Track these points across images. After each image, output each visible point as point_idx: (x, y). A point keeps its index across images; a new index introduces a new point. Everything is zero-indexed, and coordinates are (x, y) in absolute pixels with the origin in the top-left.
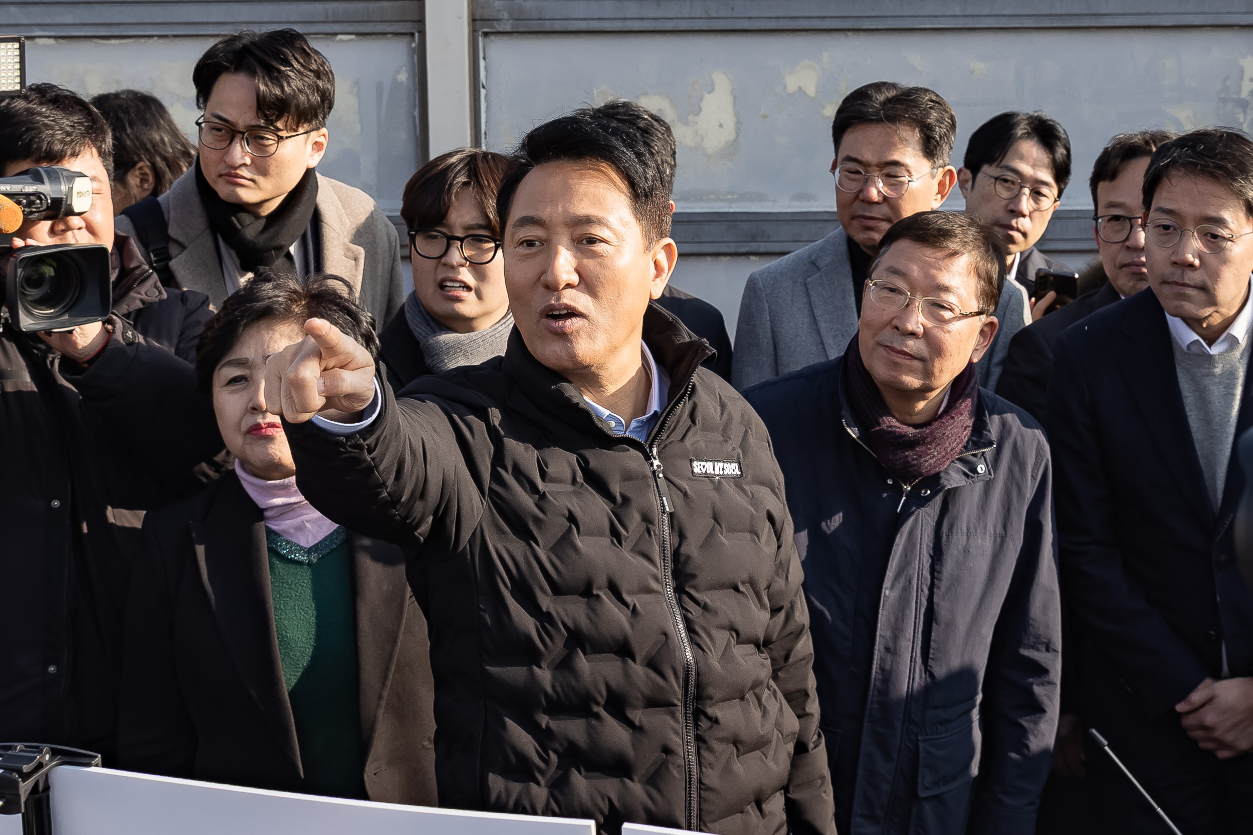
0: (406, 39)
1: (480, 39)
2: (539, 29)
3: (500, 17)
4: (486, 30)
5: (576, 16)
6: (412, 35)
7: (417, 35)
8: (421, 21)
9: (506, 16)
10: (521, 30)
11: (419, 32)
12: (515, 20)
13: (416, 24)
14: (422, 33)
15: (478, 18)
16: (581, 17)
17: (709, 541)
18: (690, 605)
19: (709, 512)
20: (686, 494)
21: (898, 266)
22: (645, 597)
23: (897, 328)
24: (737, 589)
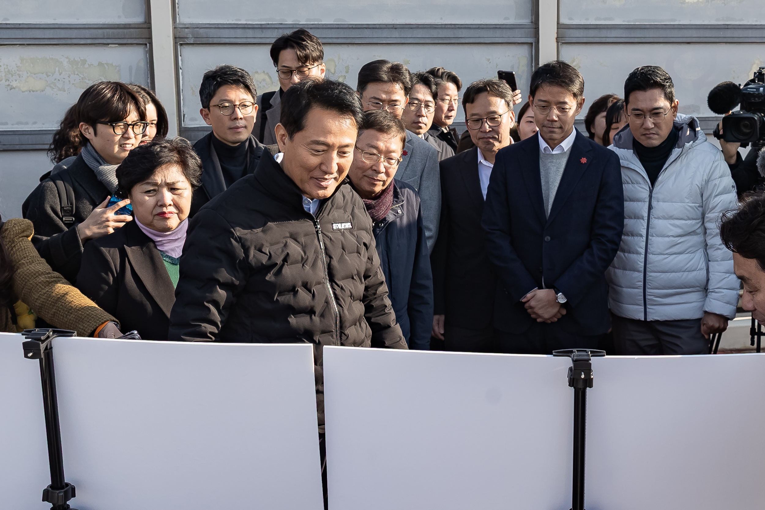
0: (143, 46)
1: (179, 46)
2: (206, 42)
3: (188, 37)
4: (181, 42)
5: (224, 36)
6: (146, 44)
7: (148, 44)
8: (150, 38)
9: (191, 36)
10: (198, 43)
11: (149, 43)
12: (195, 38)
13: (147, 39)
14: (151, 44)
15: (177, 37)
17: (341, 259)
18: (336, 287)
19: (341, 246)
20: (331, 239)
21: (373, 144)
22: (319, 286)
23: (375, 170)
24: (353, 278)
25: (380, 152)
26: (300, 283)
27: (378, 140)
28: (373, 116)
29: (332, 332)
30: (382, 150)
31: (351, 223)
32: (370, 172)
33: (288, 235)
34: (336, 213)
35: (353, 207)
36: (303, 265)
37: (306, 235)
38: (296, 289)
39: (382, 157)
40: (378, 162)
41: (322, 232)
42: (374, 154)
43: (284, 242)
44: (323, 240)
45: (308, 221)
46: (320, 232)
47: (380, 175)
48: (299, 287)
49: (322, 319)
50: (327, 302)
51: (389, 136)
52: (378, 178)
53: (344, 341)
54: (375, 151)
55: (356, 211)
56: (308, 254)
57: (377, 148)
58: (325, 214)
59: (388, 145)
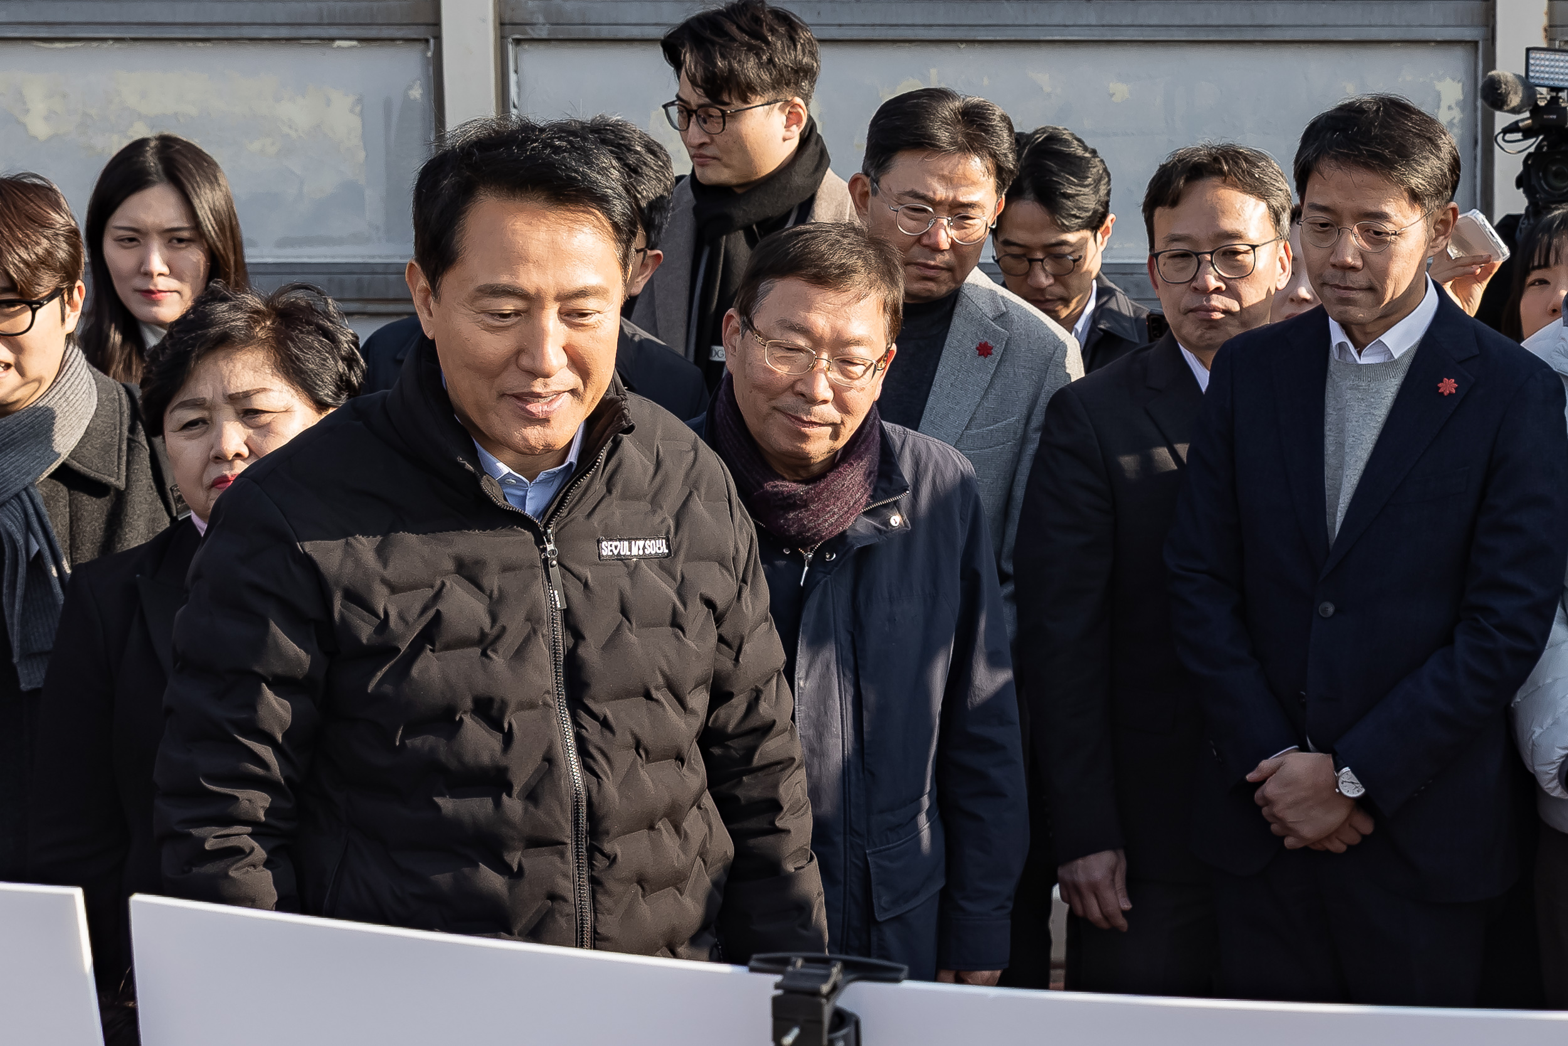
0: (420, 47)
1: (510, 47)
2: (581, 37)
3: (534, 21)
4: (517, 36)
5: (629, 20)
6: (427, 41)
7: (432, 41)
8: (437, 24)
9: (541, 20)
10: (561, 37)
11: (434, 38)
12: (552, 24)
13: (430, 28)
14: (438, 38)
15: (507, 21)
16: (633, 21)
17: (613, 641)
18: (586, 720)
19: (616, 605)
20: (586, 585)
21: (796, 320)
22: (527, 714)
23: (803, 395)
24: (648, 696)
25: (818, 343)
26: (469, 703)
27: (809, 308)
28: (802, 241)
29: (565, 844)
30: (821, 337)
31: (668, 540)
32: (788, 400)
33: (449, 565)
34: (615, 510)
35: (691, 493)
36: (484, 654)
37: (507, 568)
38: (457, 719)
39: (825, 355)
40: (810, 371)
41: (559, 563)
42: (800, 350)
43: (438, 583)
44: (563, 584)
45: (521, 532)
46: (555, 562)
47: (817, 409)
48: (465, 712)
49: (531, 808)
50: (550, 760)
51: (844, 297)
52: (813, 419)
53: (603, 871)
54: (801, 342)
55: (698, 506)
56: (503, 621)
57: (806, 332)
58: (579, 514)
59: (840, 323)
